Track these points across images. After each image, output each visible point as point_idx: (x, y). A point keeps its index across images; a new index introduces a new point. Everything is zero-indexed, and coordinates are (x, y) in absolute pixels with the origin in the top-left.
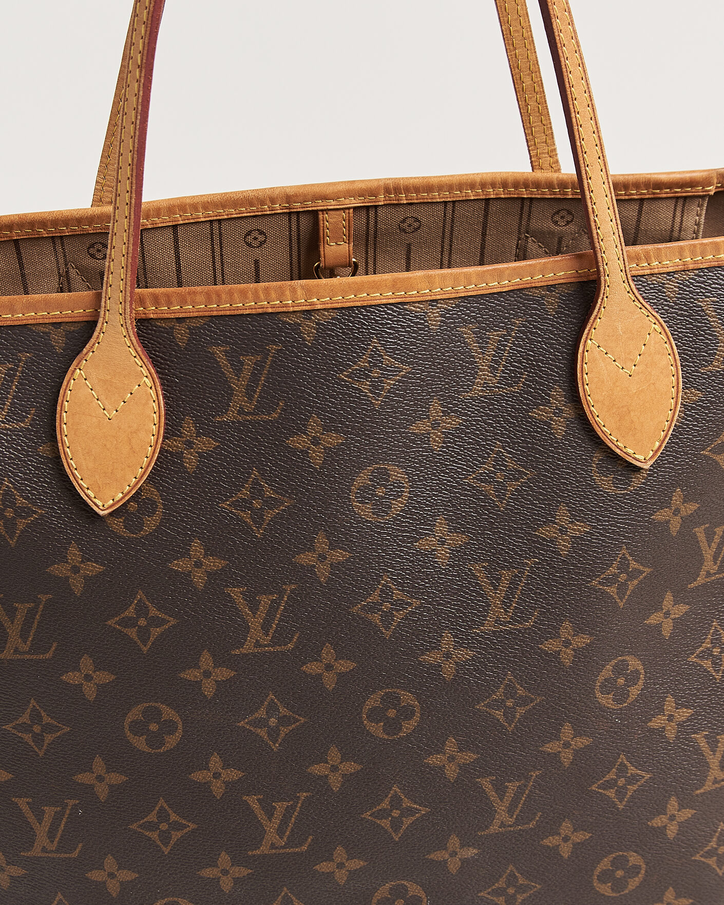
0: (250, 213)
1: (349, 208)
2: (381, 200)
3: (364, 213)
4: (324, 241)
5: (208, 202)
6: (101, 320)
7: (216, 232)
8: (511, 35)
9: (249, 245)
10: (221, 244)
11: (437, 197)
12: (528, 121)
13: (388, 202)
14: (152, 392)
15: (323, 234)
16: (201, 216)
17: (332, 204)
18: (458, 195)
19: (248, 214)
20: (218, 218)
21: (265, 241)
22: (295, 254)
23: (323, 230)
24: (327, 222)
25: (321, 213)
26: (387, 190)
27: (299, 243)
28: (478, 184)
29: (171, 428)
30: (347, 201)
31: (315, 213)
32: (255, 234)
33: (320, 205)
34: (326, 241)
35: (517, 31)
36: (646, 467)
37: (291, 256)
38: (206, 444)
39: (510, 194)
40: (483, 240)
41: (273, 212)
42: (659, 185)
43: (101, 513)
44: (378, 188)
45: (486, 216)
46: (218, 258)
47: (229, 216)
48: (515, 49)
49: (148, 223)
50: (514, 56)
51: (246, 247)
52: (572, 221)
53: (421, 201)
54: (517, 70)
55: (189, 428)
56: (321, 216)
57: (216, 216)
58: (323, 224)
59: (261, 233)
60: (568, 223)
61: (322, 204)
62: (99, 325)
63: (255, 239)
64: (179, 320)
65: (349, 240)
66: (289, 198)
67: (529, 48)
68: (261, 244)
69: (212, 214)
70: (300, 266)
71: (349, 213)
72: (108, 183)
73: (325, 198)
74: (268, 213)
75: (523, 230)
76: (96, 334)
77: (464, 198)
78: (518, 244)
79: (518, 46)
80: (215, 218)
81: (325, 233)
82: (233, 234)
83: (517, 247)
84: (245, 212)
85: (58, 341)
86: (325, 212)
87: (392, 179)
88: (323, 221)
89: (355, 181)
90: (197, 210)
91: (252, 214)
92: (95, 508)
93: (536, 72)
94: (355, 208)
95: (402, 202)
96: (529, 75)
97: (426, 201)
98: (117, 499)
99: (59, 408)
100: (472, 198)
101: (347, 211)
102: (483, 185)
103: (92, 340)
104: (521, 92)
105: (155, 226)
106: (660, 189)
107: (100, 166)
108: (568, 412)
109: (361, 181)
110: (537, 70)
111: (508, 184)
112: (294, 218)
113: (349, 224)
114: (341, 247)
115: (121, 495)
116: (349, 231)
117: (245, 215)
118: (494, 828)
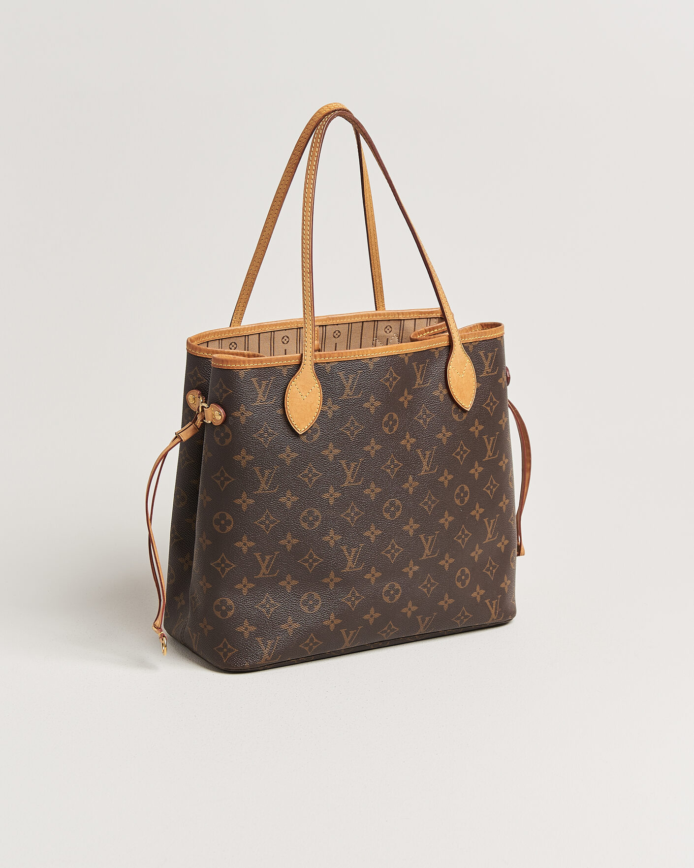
6: (303, 363)
7: (272, 336)
10: (273, 341)
14: (319, 389)
29: (324, 403)
32: (285, 337)
36: (469, 410)
38: (336, 408)
42: (421, 313)
43: (300, 433)
47: (277, 330)
49: (250, 332)
51: (282, 343)
55: (330, 402)
57: (273, 330)
62: (302, 365)
63: (285, 339)
64: (328, 363)
69: (271, 329)
76: (301, 369)
82: (278, 337)
85: (285, 372)
90: (267, 327)
92: (298, 432)
98: (306, 428)
99: (286, 396)
103: (299, 371)
105: (253, 334)
106: (421, 314)
108: (445, 392)
115: (307, 427)
118: (424, 557)
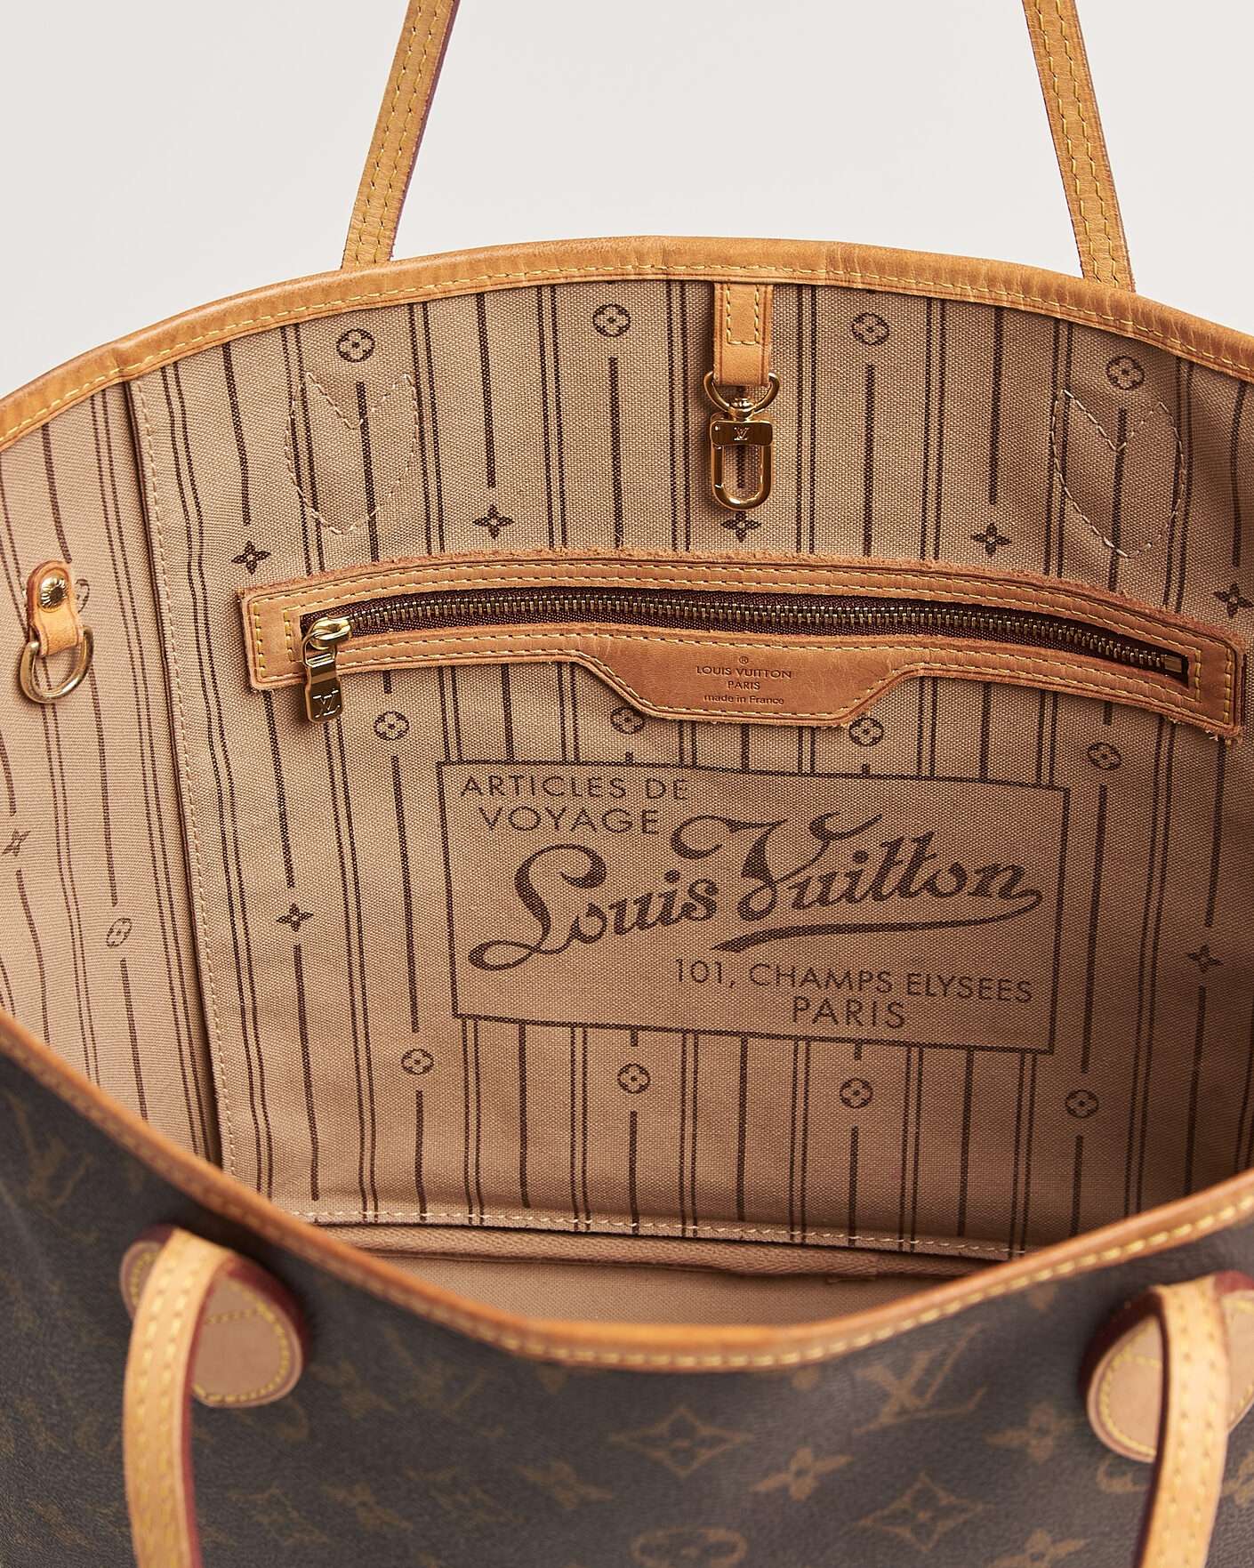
0: (603, 275)
1: (767, 284)
2: (821, 276)
3: (793, 294)
4: (721, 335)
5: (535, 255)
7: (547, 305)
8: (1040, 28)
9: (601, 330)
10: (555, 325)
11: (913, 286)
12: (1073, 188)
13: (833, 283)
15: (721, 324)
16: (522, 277)
17: (737, 272)
18: (948, 290)
19: (600, 278)
20: (551, 282)
21: (627, 326)
22: (678, 357)
23: (721, 316)
24: (729, 303)
25: (717, 286)
26: (832, 262)
27: (684, 335)
28: (982, 278)
30: (763, 272)
31: (710, 285)
32: (612, 312)
33: (717, 272)
34: (724, 336)
35: (1052, 23)
37: (671, 357)
39: (1034, 306)
40: (997, 384)
41: (641, 277)
44: (817, 254)
45: (999, 337)
46: (549, 349)
47: (569, 281)
48: (1049, 54)
49: (436, 290)
50: (1046, 67)
51: (595, 333)
52: (1140, 383)
53: (888, 289)
54: (1052, 92)
56: (718, 292)
57: (548, 279)
58: (722, 306)
59: (622, 311)
60: (1135, 385)
61: (721, 272)
63: (612, 320)
65: (764, 339)
66: (668, 254)
67: (1072, 56)
68: (622, 330)
69: (540, 275)
70: (686, 379)
71: (765, 292)
72: (370, 228)
73: (728, 261)
74: (633, 277)
75: (1061, 380)
77: (958, 298)
78: (1053, 407)
79: (1052, 50)
80: (545, 282)
81: (724, 323)
82: (574, 311)
83: (1052, 411)
84: (593, 272)
86: (725, 286)
87: (842, 243)
88: (722, 300)
89: (780, 240)
90: (516, 267)
91: (606, 278)
93: (1086, 101)
94: (776, 285)
95: (855, 286)
96: (1073, 103)
97: (894, 290)
100: (972, 300)
101: (763, 288)
102: (991, 282)
104: (1060, 133)
105: (448, 295)
107: (358, 200)
109: (791, 240)
110: (1087, 97)
111: (1032, 288)
112: (676, 290)
113: (765, 310)
114: (749, 348)
116: (764, 323)
117: (595, 278)
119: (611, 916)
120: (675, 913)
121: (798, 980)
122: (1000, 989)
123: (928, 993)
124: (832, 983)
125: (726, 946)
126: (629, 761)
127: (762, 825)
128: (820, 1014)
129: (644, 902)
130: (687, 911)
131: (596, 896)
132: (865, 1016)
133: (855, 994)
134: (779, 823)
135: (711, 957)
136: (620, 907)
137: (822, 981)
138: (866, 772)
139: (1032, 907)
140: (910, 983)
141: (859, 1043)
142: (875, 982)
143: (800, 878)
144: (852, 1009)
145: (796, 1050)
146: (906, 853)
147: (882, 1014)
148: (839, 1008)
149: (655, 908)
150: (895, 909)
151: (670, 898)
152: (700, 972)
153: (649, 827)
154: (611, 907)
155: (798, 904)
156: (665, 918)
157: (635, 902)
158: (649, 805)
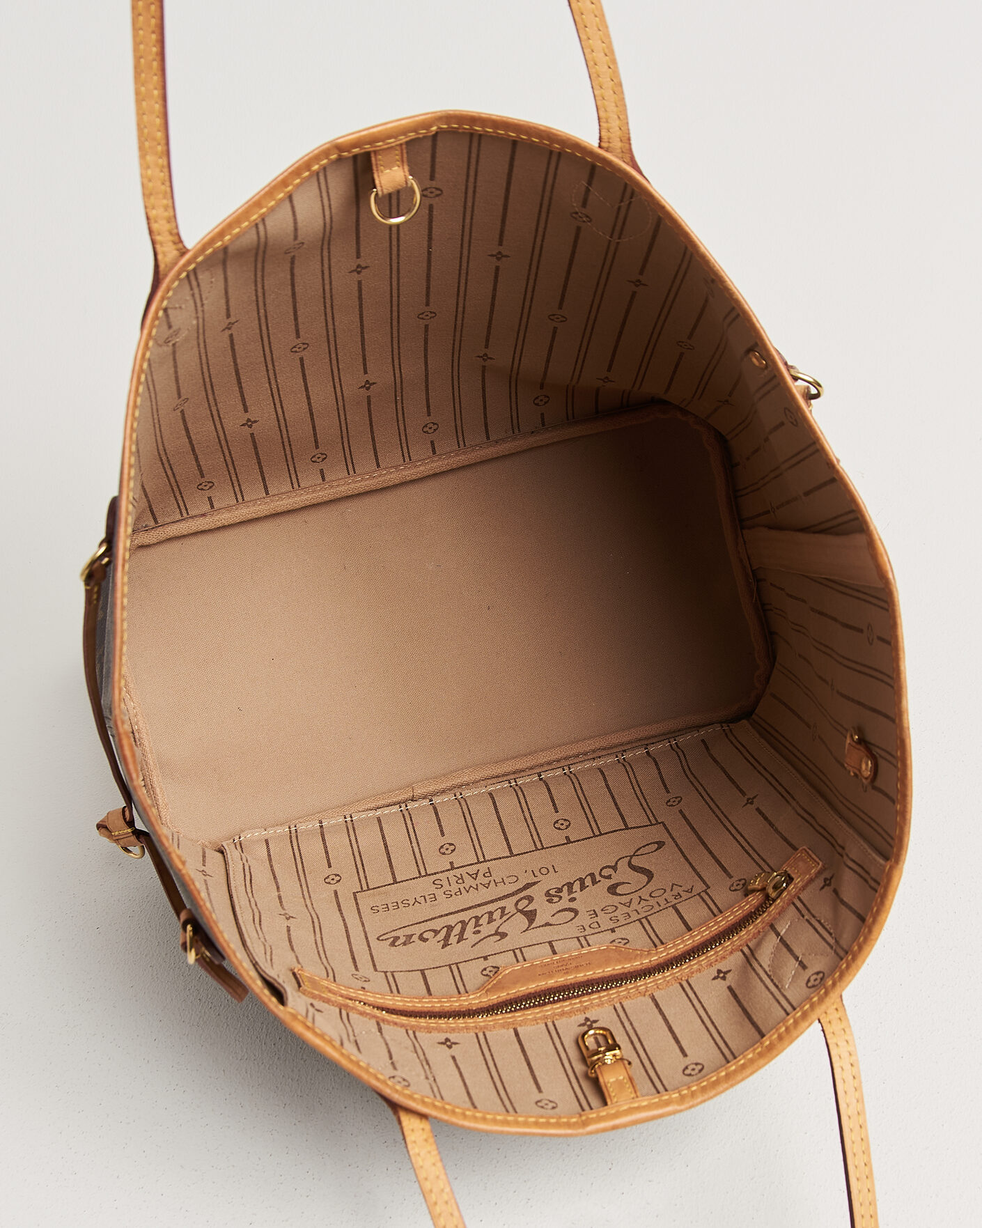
119: (598, 878)
120: (565, 888)
121: (493, 883)
122: (388, 908)
123: (424, 897)
124: (475, 887)
125: (534, 884)
126: (613, 930)
127: (533, 928)
128: (477, 874)
129: (583, 887)
130: (560, 890)
131: (609, 883)
132: (453, 880)
133: (461, 887)
134: (524, 931)
135: (540, 877)
136: (594, 882)
137: (480, 886)
138: (485, 958)
139: (380, 936)
140: (435, 897)
141: (453, 868)
142: (453, 893)
143: (505, 918)
144: (461, 880)
145: (484, 856)
146: (453, 939)
147: (445, 883)
148: (467, 879)
149: (577, 886)
150: (452, 920)
151: (570, 891)
152: (544, 871)
153: (592, 912)
154: (600, 881)
155: (503, 909)
156: (570, 885)
157: (588, 886)
158: (596, 919)
